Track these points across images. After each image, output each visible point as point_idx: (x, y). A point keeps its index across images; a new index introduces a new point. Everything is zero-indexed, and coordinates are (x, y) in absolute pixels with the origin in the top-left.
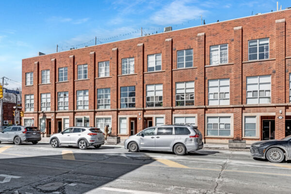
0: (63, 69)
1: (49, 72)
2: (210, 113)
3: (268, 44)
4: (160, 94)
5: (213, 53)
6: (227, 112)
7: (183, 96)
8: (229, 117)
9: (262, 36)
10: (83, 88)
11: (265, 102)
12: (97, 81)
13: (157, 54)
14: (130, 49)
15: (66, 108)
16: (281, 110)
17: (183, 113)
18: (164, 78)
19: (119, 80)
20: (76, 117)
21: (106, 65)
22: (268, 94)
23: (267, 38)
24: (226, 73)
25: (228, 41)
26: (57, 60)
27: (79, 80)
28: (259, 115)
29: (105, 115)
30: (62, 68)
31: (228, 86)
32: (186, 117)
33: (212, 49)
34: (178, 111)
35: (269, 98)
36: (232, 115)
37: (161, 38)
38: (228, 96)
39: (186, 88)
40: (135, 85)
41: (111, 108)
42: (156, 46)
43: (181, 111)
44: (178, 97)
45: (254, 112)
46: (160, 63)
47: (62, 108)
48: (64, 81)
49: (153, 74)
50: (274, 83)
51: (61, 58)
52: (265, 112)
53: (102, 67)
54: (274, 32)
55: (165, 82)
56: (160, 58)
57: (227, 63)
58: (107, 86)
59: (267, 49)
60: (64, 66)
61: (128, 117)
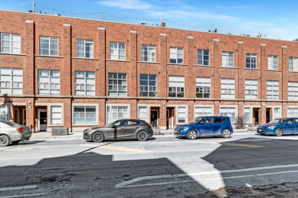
0: (49, 39)
1: (17, 39)
2: (222, 104)
3: (255, 58)
4: (182, 85)
5: (223, 57)
6: (233, 104)
7: (202, 89)
8: (234, 108)
9: (254, 52)
10: (86, 69)
11: (254, 98)
12: (108, 63)
13: (179, 48)
14: (151, 36)
15: (53, 92)
16: (264, 104)
17: (203, 104)
18: (186, 71)
19: (138, 66)
20: (74, 104)
21: (119, 47)
22: (255, 93)
23: (255, 54)
24: (233, 74)
25: (234, 51)
26: (36, 24)
27: (77, 57)
28: (252, 107)
29: (119, 103)
30: (48, 37)
31: (234, 84)
32: (204, 107)
33: (223, 54)
34: (198, 102)
35: (256, 95)
36: (237, 106)
37: (183, 34)
38: (233, 92)
39: (204, 83)
40: (157, 74)
41: (128, 95)
42: (179, 40)
43: (201, 101)
44: (197, 90)
45: (249, 105)
46: (182, 57)
47: (48, 92)
48: (50, 55)
49: (176, 66)
50: (260, 86)
51: (46, 22)
52: (255, 105)
53: (114, 49)
54: (259, 51)
55: (186, 75)
56: (182, 52)
57: (233, 67)
58: (123, 71)
59: (255, 61)
60: (52, 35)
61: (149, 106)
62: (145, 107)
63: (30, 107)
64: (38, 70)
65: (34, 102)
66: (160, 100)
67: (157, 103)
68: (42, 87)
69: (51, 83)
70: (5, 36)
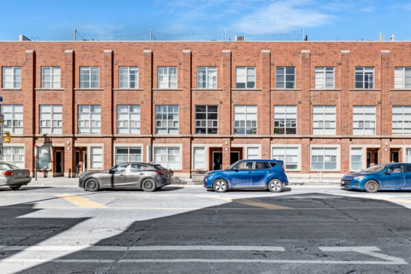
0: (90, 69)
1: (58, 72)
2: (315, 143)
3: (372, 73)
4: (254, 118)
5: (317, 76)
6: (334, 143)
7: (283, 122)
8: (335, 148)
9: (369, 64)
10: (130, 102)
11: (370, 133)
12: (155, 94)
13: (250, 67)
14: (210, 55)
15: (94, 131)
16: (386, 142)
17: (284, 143)
18: (260, 98)
19: (193, 95)
20: (116, 145)
21: (170, 73)
22: (372, 125)
23: (372, 67)
24: (332, 99)
25: (335, 65)
26: (76, 53)
27: (120, 88)
28: (365, 147)
30: (88, 67)
31: (334, 114)
32: (287, 148)
33: (316, 71)
34: (277, 140)
35: (374, 129)
36: (339, 146)
37: (256, 48)
38: (333, 125)
39: (284, 113)
40: (218, 104)
41: (180, 133)
42: (250, 57)
43: (281, 140)
44: (276, 124)
45: (360, 144)
46: (254, 79)
47: (88, 131)
48: (90, 88)
49: (244, 92)
50: (379, 114)
51: (86, 50)
52: (371, 143)
53: (163, 75)
54: (378, 62)
55: (260, 104)
56: (253, 72)
57: (334, 89)
58: (173, 102)
59: (371, 78)
60: (92, 64)
61: (207, 146)
62: (203, 148)
63: (68, 148)
64: (78, 105)
65: (73, 143)
66: (222, 138)
67: (218, 143)
68: (82, 125)
69: (91, 121)
70: (46, 71)
